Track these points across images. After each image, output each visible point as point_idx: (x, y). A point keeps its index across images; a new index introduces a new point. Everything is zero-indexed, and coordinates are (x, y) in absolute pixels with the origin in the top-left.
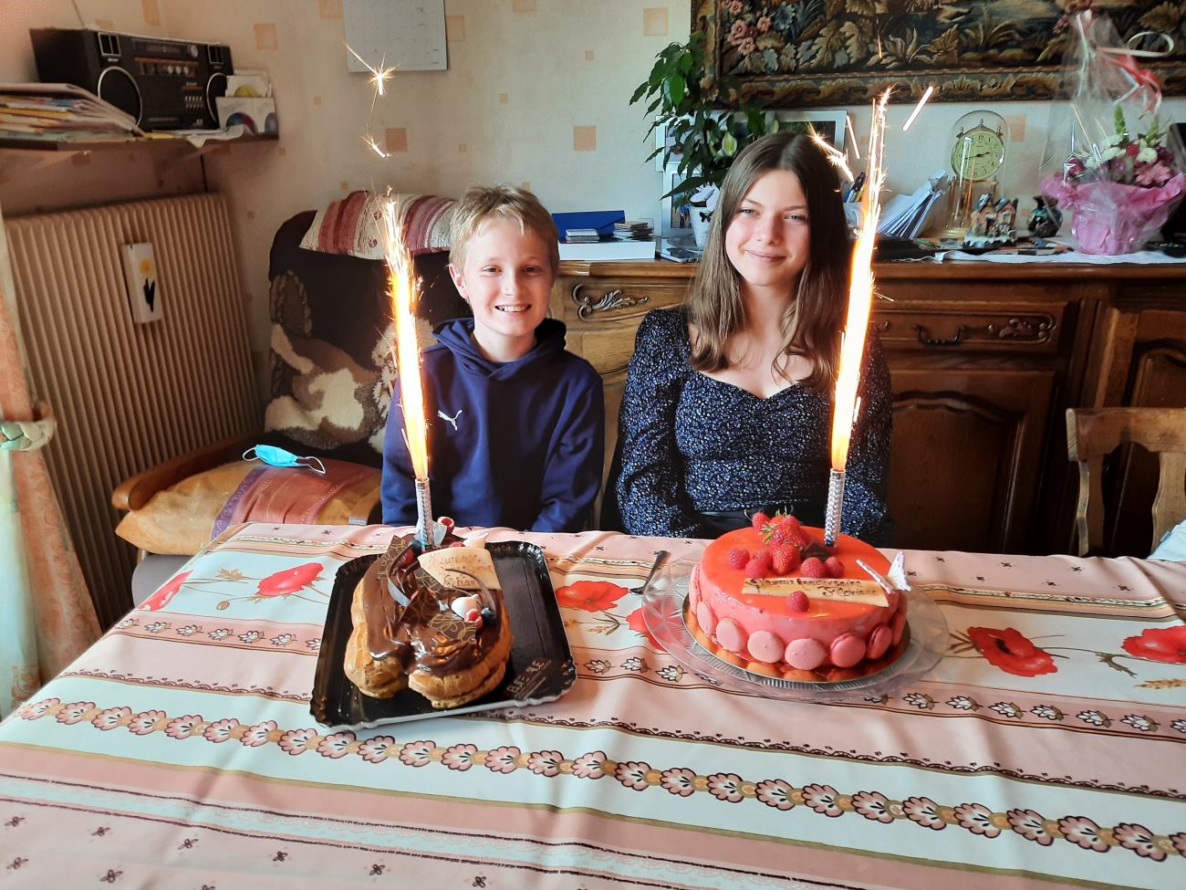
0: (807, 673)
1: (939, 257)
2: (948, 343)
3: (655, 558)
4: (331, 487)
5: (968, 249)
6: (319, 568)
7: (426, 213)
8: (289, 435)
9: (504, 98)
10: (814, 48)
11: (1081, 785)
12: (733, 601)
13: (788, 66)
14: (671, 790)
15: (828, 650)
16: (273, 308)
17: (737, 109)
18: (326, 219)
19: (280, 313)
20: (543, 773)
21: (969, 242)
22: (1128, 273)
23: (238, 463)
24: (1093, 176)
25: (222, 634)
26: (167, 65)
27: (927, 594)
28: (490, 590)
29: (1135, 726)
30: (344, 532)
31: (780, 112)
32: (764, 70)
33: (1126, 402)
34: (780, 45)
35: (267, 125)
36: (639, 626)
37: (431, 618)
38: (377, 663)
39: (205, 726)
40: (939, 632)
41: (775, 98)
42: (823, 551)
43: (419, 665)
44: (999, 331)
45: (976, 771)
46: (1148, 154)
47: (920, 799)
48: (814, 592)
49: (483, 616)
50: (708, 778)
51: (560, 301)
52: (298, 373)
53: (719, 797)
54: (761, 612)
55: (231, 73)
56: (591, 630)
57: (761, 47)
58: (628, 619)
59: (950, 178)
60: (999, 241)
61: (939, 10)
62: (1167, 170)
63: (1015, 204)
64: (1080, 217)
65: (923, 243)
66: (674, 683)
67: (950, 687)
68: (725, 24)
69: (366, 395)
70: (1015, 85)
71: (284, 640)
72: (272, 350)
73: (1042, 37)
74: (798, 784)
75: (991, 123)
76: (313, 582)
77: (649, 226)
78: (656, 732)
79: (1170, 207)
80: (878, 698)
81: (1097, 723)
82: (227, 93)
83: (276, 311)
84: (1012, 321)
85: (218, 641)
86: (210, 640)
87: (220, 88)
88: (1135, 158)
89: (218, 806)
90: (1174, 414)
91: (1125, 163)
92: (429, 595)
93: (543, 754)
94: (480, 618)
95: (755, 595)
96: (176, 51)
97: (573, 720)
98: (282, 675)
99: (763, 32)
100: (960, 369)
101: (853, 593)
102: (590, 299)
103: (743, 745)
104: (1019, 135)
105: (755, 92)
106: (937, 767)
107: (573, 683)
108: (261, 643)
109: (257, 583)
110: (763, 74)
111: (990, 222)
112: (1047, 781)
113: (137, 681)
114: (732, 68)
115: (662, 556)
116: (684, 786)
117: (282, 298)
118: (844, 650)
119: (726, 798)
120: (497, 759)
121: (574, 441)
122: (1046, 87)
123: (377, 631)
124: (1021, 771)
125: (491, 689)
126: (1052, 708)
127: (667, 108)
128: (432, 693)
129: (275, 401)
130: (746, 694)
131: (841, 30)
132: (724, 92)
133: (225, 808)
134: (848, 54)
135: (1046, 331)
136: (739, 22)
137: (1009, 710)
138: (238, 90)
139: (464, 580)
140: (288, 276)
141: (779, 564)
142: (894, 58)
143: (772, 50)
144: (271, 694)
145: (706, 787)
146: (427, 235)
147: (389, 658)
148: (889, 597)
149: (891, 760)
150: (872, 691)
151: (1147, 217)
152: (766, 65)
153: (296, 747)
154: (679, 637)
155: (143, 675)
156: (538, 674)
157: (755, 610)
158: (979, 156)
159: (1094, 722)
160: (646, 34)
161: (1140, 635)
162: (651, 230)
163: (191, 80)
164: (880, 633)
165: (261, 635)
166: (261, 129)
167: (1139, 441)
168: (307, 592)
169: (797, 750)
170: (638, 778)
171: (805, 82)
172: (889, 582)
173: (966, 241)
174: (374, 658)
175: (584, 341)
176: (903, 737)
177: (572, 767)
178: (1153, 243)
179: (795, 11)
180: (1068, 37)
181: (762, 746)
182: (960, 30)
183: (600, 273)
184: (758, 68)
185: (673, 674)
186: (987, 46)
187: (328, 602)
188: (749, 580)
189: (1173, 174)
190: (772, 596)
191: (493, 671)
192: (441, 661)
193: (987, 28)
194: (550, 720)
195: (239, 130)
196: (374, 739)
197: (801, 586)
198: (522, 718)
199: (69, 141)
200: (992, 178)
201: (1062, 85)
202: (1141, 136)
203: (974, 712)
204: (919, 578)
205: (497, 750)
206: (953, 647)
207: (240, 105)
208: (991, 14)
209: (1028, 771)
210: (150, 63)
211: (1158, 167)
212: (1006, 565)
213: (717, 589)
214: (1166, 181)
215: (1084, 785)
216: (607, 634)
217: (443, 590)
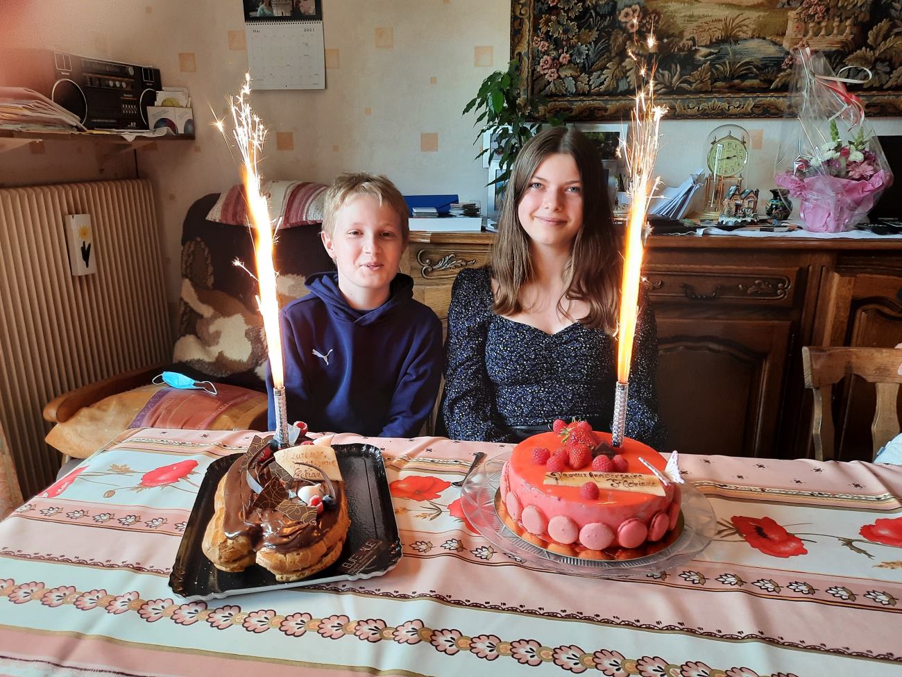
0: (598, 553)
1: (700, 232)
2: (708, 298)
3: (474, 458)
4: (221, 405)
5: (721, 226)
6: (195, 464)
7: (305, 195)
8: (191, 365)
9: (368, 111)
10: (603, 77)
11: (835, 652)
12: (535, 491)
13: (583, 90)
14: (479, 655)
15: (615, 533)
16: (184, 266)
17: (545, 121)
18: (228, 198)
19: (188, 270)
20: (367, 639)
21: (723, 221)
22: (845, 245)
23: (148, 386)
24: (816, 171)
25: (105, 518)
26: (109, 80)
27: (697, 489)
28: (332, 481)
29: (877, 600)
30: (219, 436)
31: (578, 125)
32: (565, 93)
33: (847, 342)
34: (577, 74)
35: (186, 128)
36: (459, 514)
37: (279, 503)
38: (230, 542)
39: (77, 596)
40: (708, 519)
41: (573, 114)
42: (612, 450)
43: (265, 544)
44: (748, 289)
45: (743, 638)
46: (857, 156)
47: (696, 663)
48: (603, 484)
49: (324, 502)
50: (511, 644)
51: (408, 263)
52: (201, 317)
53: (520, 661)
54: (559, 500)
55: (161, 90)
56: (417, 516)
57: (562, 76)
58: (449, 507)
59: (707, 176)
60: (745, 221)
61: (697, 51)
62: (871, 168)
63: (757, 193)
64: (807, 203)
65: (687, 223)
66: (485, 561)
67: (718, 566)
68: (535, 59)
69: (255, 335)
70: (754, 107)
71: (157, 523)
72: (181, 299)
73: (773, 72)
74: (590, 650)
75: (737, 134)
76: (188, 476)
77: (477, 206)
78: (468, 603)
79: (874, 197)
80: (657, 574)
81: (844, 597)
82: (156, 103)
83: (186, 269)
84: (756, 282)
85: (100, 523)
86: (94, 522)
87: (151, 100)
88: (847, 158)
89: (76, 668)
90: (886, 352)
91: (839, 162)
92: (280, 485)
93: (368, 622)
94: (321, 503)
95: (555, 486)
96: (118, 70)
97: (397, 592)
98: (149, 553)
99: (564, 65)
100: (717, 319)
101: (636, 484)
102: (431, 261)
103: (543, 615)
104: (758, 145)
105: (558, 109)
106: (710, 635)
107: (399, 560)
108: (137, 526)
109: (141, 476)
110: (564, 96)
111: (738, 207)
112: (805, 648)
113: (24, 557)
114: (541, 91)
115: (480, 457)
116: (490, 651)
117: (192, 258)
118: (629, 533)
119: (527, 662)
120: (328, 627)
121: (417, 372)
122: (777, 108)
123: (232, 514)
124: (782, 639)
125: (328, 565)
126: (805, 584)
127: (492, 119)
128: (274, 568)
129: (182, 338)
130: (546, 571)
131: (623, 64)
132: (535, 108)
133: (81, 669)
134: (629, 82)
135: (783, 289)
136: (545, 57)
137: (769, 585)
138: (164, 101)
139: (311, 473)
140: (197, 241)
141: (575, 460)
142: (663, 86)
143: (571, 78)
144: (138, 569)
145: (509, 652)
146: (306, 210)
147: (240, 537)
148: (666, 489)
149: (670, 629)
150: (653, 568)
151: (858, 203)
152: (567, 89)
153: (153, 615)
154: (491, 522)
155: (31, 552)
156: (369, 554)
157: (554, 498)
158: (728, 158)
159: (841, 597)
160: (476, 65)
161: (873, 523)
162: (478, 210)
163: (127, 92)
164: (659, 518)
165: (137, 519)
166: (181, 131)
167: (859, 374)
168: (182, 483)
169: (589, 619)
170: (451, 644)
171: (598, 103)
172: (666, 476)
173: (720, 221)
174: (228, 538)
175: (426, 293)
176: (679, 608)
177: (393, 634)
178: (863, 224)
179: (588, 50)
180: (793, 72)
181: (559, 615)
182: (712, 65)
183: (439, 241)
184: (560, 91)
185: (485, 553)
186: (733, 77)
187: (198, 492)
188: (549, 473)
189: (876, 171)
190: (568, 487)
191: (330, 549)
192: (285, 540)
193: (732, 64)
194: (377, 593)
195: (163, 131)
196: (223, 608)
197: (592, 478)
198: (353, 590)
199: (24, 130)
200: (739, 174)
201: (790, 107)
202: (850, 143)
203: (740, 588)
204: (689, 476)
205: (329, 619)
206: (720, 532)
207: (165, 112)
208: (735, 53)
209: (787, 639)
210: (96, 78)
211: (865, 166)
212: (761, 466)
213: (522, 481)
214: (871, 176)
215: (837, 652)
216: (431, 519)
217: (292, 480)
